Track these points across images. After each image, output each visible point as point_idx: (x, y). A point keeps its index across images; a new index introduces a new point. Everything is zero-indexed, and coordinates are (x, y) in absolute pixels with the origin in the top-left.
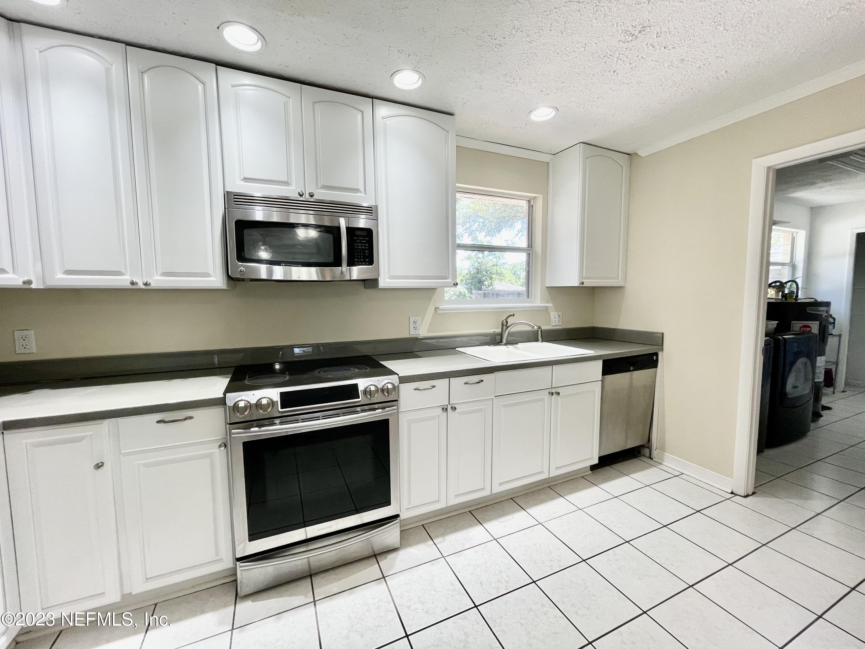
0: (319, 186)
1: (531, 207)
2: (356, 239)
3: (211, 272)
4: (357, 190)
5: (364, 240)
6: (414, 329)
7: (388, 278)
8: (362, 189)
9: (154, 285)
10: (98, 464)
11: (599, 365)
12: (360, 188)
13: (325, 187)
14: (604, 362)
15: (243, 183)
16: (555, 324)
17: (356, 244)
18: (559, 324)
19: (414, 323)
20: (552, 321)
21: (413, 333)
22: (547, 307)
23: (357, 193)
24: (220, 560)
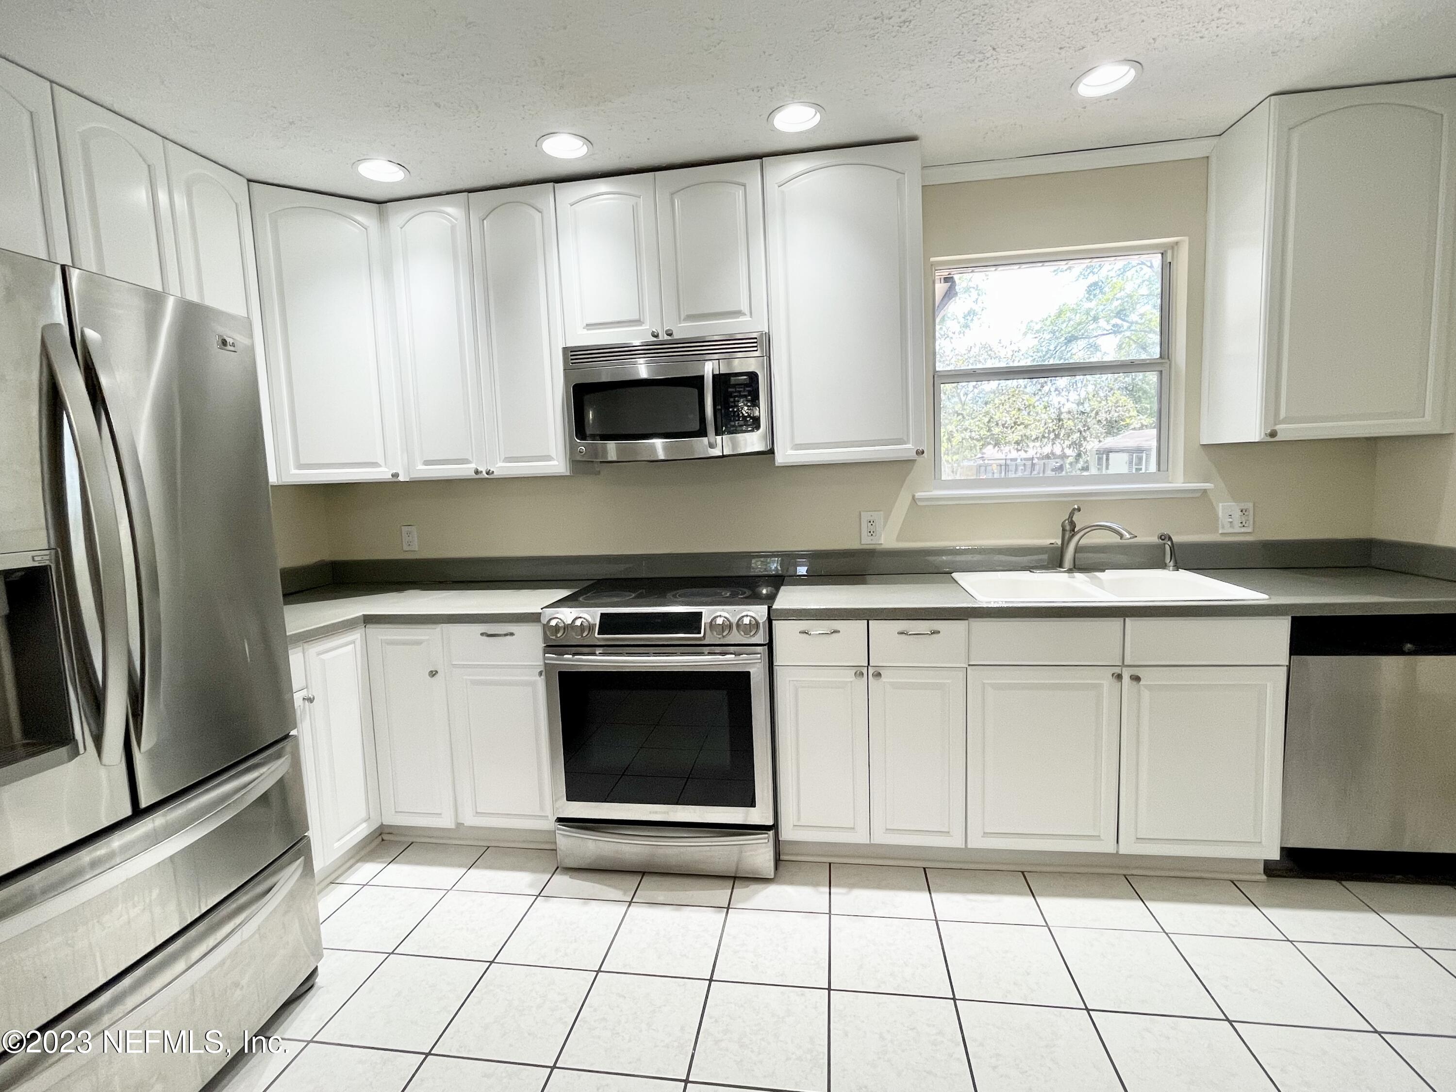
0: (682, 318)
1: (1167, 268)
2: (733, 391)
3: (554, 455)
4: (739, 313)
5: (744, 391)
6: (870, 534)
7: (792, 449)
8: (747, 311)
9: (498, 473)
10: (432, 672)
11: (1282, 628)
12: (742, 309)
13: (690, 318)
14: (1295, 620)
15: (585, 331)
16: (1231, 530)
17: (732, 400)
18: (1243, 530)
19: (870, 524)
20: (1220, 523)
21: (866, 542)
22: (1205, 491)
23: (738, 318)
24: (545, 816)
